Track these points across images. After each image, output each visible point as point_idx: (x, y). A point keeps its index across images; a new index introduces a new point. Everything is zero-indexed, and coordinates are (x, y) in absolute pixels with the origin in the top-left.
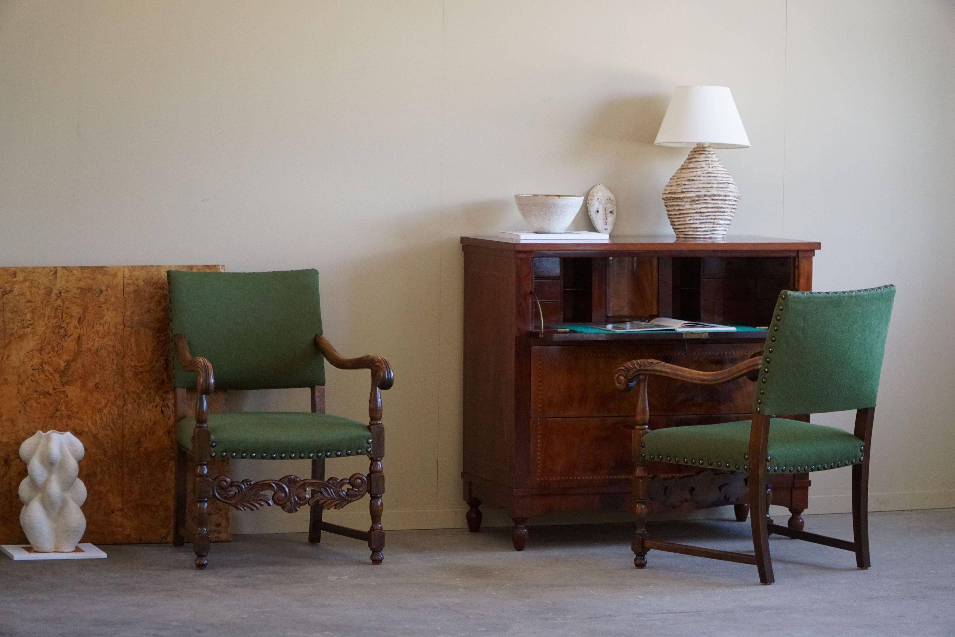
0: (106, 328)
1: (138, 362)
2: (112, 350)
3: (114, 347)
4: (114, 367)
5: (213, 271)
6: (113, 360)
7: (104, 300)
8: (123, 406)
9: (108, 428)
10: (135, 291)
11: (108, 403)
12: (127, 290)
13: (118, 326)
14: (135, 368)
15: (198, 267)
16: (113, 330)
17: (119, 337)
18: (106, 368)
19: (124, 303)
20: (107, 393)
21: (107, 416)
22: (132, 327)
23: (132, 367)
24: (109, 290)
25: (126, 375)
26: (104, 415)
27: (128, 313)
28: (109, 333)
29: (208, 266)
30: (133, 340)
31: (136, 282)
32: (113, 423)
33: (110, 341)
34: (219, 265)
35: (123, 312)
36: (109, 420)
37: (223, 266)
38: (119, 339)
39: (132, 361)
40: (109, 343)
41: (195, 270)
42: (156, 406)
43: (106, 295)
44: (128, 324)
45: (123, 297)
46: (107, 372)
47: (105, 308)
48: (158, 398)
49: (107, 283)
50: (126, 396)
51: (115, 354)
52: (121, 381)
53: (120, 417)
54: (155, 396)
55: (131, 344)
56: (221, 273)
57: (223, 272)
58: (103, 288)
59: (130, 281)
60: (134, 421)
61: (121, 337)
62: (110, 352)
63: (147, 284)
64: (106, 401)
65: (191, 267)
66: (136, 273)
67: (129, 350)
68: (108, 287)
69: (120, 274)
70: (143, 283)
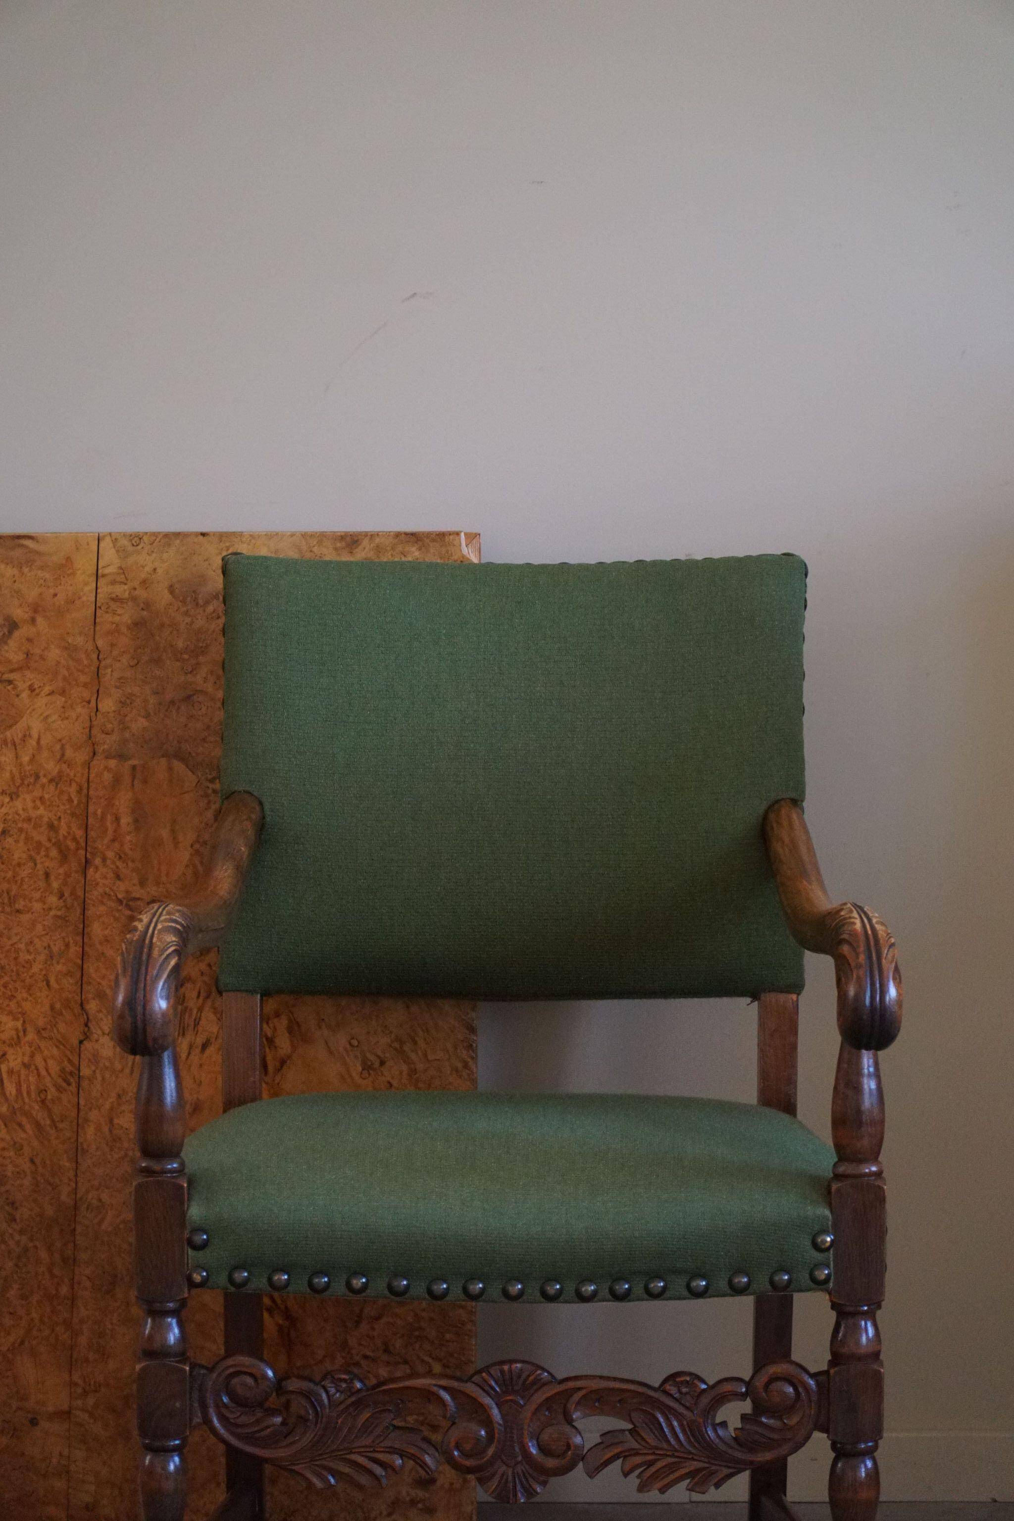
0: (26, 759)
1: (142, 883)
2: (43, 839)
3: (51, 827)
4: (53, 900)
5: (432, 556)
6: (47, 875)
7: (21, 657)
8: (81, 1042)
9: (24, 1121)
10: (137, 624)
11: (25, 1031)
12: (105, 619)
13: (69, 753)
14: (128, 907)
15: (377, 540)
16: (51, 767)
17: (73, 789)
18: (20, 904)
19: (93, 668)
20: (22, 994)
21: (19, 1076)
22: (121, 757)
23: (120, 902)
24: (40, 620)
25: (96, 930)
26: (11, 1072)
27: (108, 705)
28: (37, 777)
29: (415, 538)
30: (124, 801)
31: (141, 593)
32: (43, 1101)
33: (38, 803)
34: (458, 534)
35: (89, 702)
36: (28, 1093)
37: (472, 537)
38: (70, 800)
39: (118, 877)
40: (34, 814)
41: (361, 554)
42: (204, 1046)
43: (29, 640)
44: (107, 743)
45: (90, 646)
46: (25, 918)
47: (21, 685)
48: (212, 1016)
49: (32, 594)
50: (92, 1006)
51: (54, 853)
52: (74, 950)
53: (69, 1084)
54: (200, 1009)
55: (117, 819)
56: (464, 565)
57: (475, 560)
58: (19, 613)
59: (121, 590)
60: (119, 1096)
61: (80, 791)
62: (39, 844)
63: (184, 602)
64: (19, 1024)
65: (351, 541)
66: (145, 561)
67: (106, 841)
68: (36, 608)
69: (84, 564)
70: (167, 596)
